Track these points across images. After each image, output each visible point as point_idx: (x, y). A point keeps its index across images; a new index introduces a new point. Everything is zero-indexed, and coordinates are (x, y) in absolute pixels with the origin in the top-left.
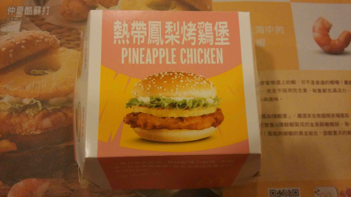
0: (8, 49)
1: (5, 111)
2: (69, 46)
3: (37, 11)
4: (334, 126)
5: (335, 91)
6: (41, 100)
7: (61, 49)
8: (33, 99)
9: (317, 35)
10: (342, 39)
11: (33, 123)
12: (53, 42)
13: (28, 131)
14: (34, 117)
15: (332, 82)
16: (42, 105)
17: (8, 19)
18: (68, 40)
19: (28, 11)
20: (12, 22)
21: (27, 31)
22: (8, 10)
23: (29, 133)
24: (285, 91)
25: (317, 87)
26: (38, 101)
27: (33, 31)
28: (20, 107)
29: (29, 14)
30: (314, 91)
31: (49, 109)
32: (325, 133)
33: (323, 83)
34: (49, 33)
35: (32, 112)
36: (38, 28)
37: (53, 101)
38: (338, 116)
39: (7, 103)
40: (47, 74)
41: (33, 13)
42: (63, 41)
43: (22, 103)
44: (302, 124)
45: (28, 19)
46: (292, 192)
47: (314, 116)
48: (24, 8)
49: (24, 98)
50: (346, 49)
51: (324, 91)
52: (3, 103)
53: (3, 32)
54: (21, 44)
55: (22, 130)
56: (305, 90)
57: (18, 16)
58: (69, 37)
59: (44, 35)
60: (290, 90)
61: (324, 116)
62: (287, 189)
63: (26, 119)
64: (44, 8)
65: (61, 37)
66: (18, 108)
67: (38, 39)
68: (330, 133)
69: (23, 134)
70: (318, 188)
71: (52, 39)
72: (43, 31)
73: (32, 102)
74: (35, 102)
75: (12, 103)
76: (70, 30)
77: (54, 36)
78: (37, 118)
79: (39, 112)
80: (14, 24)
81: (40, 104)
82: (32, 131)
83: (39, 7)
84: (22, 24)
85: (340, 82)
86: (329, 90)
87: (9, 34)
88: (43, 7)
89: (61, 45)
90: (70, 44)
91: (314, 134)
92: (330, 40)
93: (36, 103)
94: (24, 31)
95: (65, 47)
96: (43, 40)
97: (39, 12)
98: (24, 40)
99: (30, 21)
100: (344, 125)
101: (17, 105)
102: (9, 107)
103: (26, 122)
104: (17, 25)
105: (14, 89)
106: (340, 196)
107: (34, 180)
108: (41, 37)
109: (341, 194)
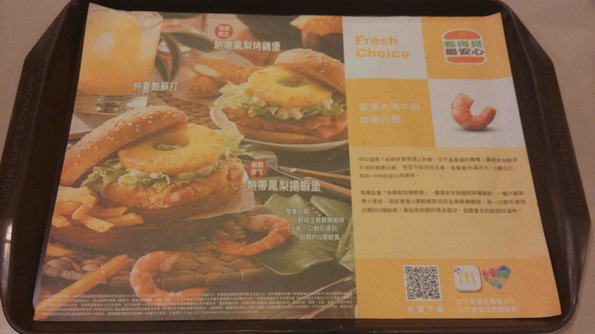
0: (135, 124)
1: (132, 185)
2: (199, 122)
3: (165, 86)
4: (475, 203)
5: (476, 168)
6: (169, 174)
7: (190, 125)
8: (160, 173)
9: (456, 112)
10: (484, 116)
11: (161, 197)
12: (181, 117)
13: (156, 205)
14: (162, 191)
15: (472, 159)
16: (171, 180)
17: (134, 94)
18: (197, 116)
19: (155, 86)
20: (139, 98)
21: (154, 107)
22: (135, 85)
23: (157, 207)
24: (421, 167)
25: (455, 164)
26: (166, 176)
27: (161, 106)
28: (147, 181)
29: (156, 90)
30: (453, 168)
31: (178, 183)
32: (465, 211)
33: (462, 160)
34: (177, 108)
35: (160, 186)
36: (166, 104)
37: (182, 175)
38: (480, 193)
39: (134, 177)
40: (176, 149)
41: (160, 89)
42: (192, 117)
43: (148, 177)
44: (440, 201)
45: (155, 94)
46: (429, 269)
47: (453, 193)
48: (151, 83)
49: (152, 172)
50: (489, 126)
51: (464, 168)
52: (131, 177)
53: (129, 107)
54: (148, 119)
55: (149, 203)
56: (443, 168)
57: (144, 92)
58: (198, 112)
59: (172, 111)
60: (426, 167)
61: (464, 193)
62: (424, 267)
63: (154, 193)
64: (172, 84)
65: (190, 113)
66: (145, 182)
67: (166, 115)
68: (471, 210)
69: (150, 208)
70: (458, 267)
71: (181, 115)
72: (171, 106)
73: (160, 176)
74: (162, 176)
75: (138, 177)
76: (199, 106)
77: (183, 112)
78: (165, 192)
79: (167, 186)
80: (140, 99)
81: (168, 179)
82: (160, 204)
83: (167, 83)
84: (149, 99)
85: (481, 159)
86: (470, 167)
87: (135, 109)
88: (170, 83)
89: (190, 121)
90: (199, 120)
91: (453, 211)
92: (471, 116)
93: (165, 177)
94: (151, 106)
95: (194, 123)
96: (171, 115)
97: (167, 87)
98: (151, 115)
99: (157, 97)
100: (486, 203)
101: (144, 179)
102: (136, 181)
103: (153, 196)
104: (144, 101)
105: (141, 164)
106: (483, 277)
107: (162, 253)
108: (169, 113)
109: (484, 273)
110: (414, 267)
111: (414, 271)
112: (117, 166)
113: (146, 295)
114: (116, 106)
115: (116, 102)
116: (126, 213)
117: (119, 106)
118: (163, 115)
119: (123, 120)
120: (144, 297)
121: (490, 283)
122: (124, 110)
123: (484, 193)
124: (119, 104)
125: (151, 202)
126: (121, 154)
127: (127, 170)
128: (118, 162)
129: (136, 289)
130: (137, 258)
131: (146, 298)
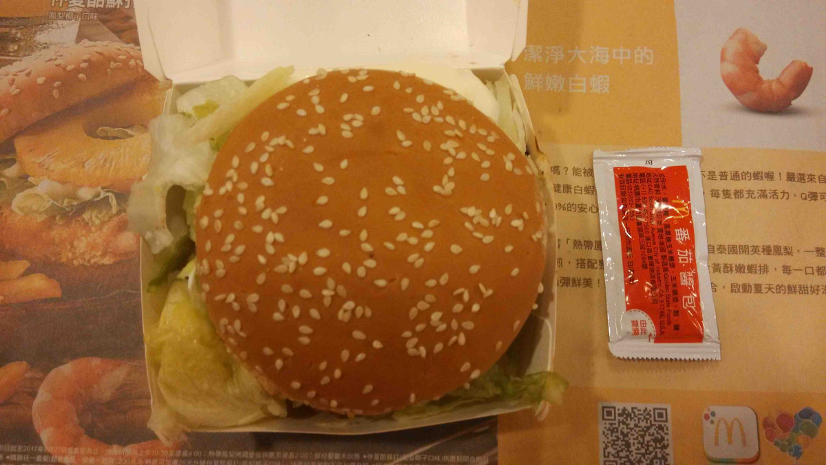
0: (50, 80)
1: (40, 213)
4: (755, 272)
5: (763, 194)
6: (116, 191)
8: (99, 189)
9: (730, 68)
10: (787, 80)
11: (99, 241)
13: (87, 257)
14: (100, 228)
15: (757, 176)
16: (118, 204)
17: (52, 15)
20: (60, 22)
21: (93, 43)
23: (89, 261)
26: (109, 194)
27: (106, 43)
28: (72, 206)
29: (98, 6)
32: (734, 288)
33: (736, 176)
35: (97, 217)
36: (117, 39)
38: (767, 250)
39: (46, 197)
40: (131, 136)
41: (105, 4)
43: (76, 198)
45: (95, 16)
46: (652, 413)
49: (81, 186)
50: (794, 103)
51: (738, 194)
52: (38, 195)
53: (40, 43)
54: (78, 70)
57: (73, 10)
61: (733, 250)
62: (641, 406)
63: (84, 232)
66: (67, 207)
67: (115, 61)
68: (746, 288)
69: (76, 263)
70: (713, 408)
72: (128, 43)
74: (102, 196)
75: (55, 197)
78: (106, 229)
79: (111, 218)
80: (63, 27)
81: (113, 202)
82: (95, 256)
84: (81, 27)
85: (776, 176)
86: (750, 193)
87: (52, 47)
92: (760, 80)
93: (107, 197)
94: (86, 42)
96: (125, 62)
97: (119, 1)
98: (85, 61)
99: (98, 22)
100: (780, 270)
101: (66, 200)
102: (48, 205)
103: (83, 238)
104: (71, 29)
105: (59, 167)
106: (763, 432)
107: (96, 362)
108: (121, 57)
109: (766, 424)
110: (619, 406)
111: (620, 415)
112: (12, 171)
113: (63, 450)
114: (14, 40)
115: (14, 31)
116: (27, 273)
117: (20, 39)
118: (109, 61)
119: (27, 71)
120: (60, 454)
121: (776, 444)
122: (31, 48)
123: (778, 250)
124: (19, 35)
125: (78, 252)
126: (20, 144)
127: (30, 179)
128: (13, 161)
129: (45, 435)
130: (46, 371)
131: (64, 455)
